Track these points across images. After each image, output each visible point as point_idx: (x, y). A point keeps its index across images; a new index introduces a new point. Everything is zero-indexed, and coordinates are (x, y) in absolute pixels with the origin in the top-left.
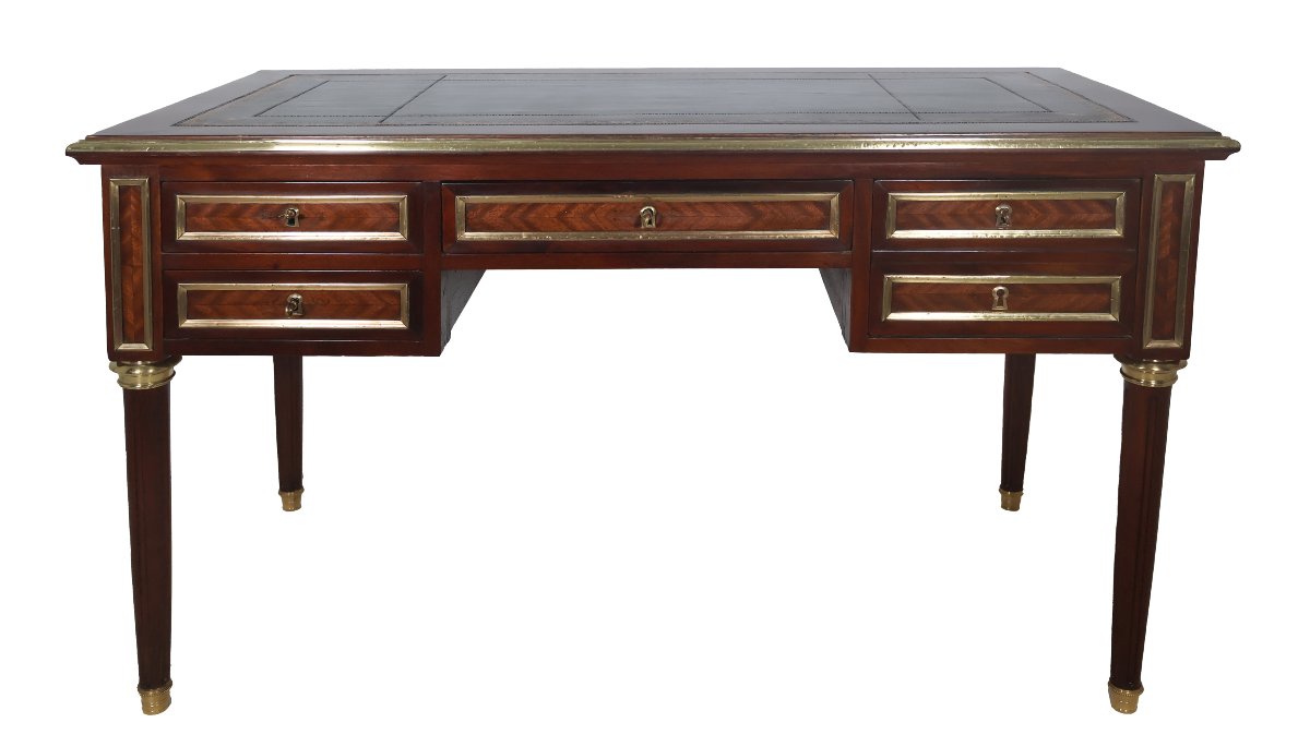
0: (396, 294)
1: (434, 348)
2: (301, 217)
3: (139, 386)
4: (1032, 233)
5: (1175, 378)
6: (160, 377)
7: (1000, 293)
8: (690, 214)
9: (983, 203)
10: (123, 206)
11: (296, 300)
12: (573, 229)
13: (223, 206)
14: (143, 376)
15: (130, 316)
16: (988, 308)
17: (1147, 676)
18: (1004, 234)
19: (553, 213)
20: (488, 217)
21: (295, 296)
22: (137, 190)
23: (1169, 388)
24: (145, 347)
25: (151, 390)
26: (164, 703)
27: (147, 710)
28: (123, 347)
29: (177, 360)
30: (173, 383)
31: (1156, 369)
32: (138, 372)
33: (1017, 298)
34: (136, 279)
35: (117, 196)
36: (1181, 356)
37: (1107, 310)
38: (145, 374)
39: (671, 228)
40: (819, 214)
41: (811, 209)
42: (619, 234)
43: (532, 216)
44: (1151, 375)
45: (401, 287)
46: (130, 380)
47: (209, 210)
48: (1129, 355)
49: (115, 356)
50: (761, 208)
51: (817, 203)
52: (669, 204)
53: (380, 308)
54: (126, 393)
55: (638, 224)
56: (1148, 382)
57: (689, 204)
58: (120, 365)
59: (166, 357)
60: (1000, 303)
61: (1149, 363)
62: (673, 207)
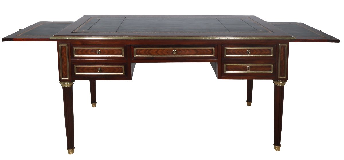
0: (122, 68)
1: (130, 79)
2: (101, 52)
3: (66, 87)
4: (255, 56)
5: (285, 84)
6: (70, 85)
7: (249, 67)
8: (184, 51)
9: (244, 50)
10: (62, 50)
11: (100, 69)
12: (159, 55)
13: (84, 50)
14: (67, 85)
15: (64, 72)
16: (246, 71)
17: (282, 143)
18: (249, 56)
19: (155, 52)
20: (141, 52)
21: (100, 68)
22: (65, 47)
23: (284, 86)
24: (67, 79)
25: (69, 87)
26: (73, 152)
27: (69, 153)
28: (63, 79)
29: (74, 81)
30: (73, 86)
31: (281, 82)
32: (66, 84)
33: (252, 68)
34: (65, 64)
35: (61, 48)
36: (286, 80)
37: (271, 71)
38: (67, 84)
39: (179, 54)
40: (210, 52)
41: (209, 50)
42: (169, 55)
43: (150, 52)
44: (280, 84)
45: (123, 66)
46: (64, 85)
47: (81, 50)
48: (275, 79)
49: (61, 81)
50: (198, 50)
51: (210, 49)
52: (179, 50)
53: (118, 70)
54: (63, 88)
55: (172, 54)
56: (279, 85)
57: (183, 50)
58: (62, 82)
59: (72, 81)
60: (249, 69)
61: (279, 81)
62: (180, 50)
